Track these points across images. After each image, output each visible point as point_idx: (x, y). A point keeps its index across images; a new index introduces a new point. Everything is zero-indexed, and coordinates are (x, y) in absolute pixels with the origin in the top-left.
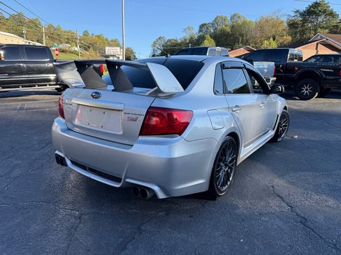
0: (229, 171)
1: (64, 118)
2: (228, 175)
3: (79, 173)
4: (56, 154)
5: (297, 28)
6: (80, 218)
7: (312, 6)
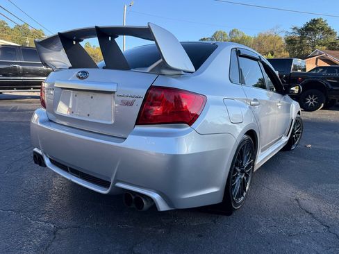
0: (245, 178)
1: (45, 107)
2: (244, 184)
3: (63, 177)
4: (35, 152)
5: (295, 44)
6: (54, 233)
7: (310, 24)
